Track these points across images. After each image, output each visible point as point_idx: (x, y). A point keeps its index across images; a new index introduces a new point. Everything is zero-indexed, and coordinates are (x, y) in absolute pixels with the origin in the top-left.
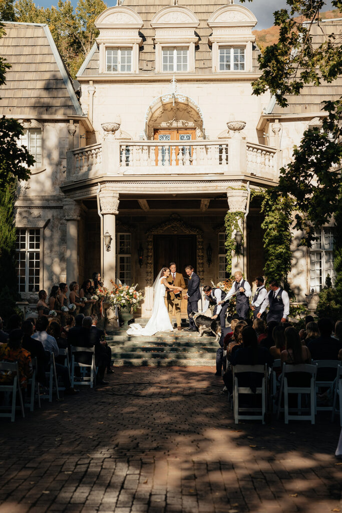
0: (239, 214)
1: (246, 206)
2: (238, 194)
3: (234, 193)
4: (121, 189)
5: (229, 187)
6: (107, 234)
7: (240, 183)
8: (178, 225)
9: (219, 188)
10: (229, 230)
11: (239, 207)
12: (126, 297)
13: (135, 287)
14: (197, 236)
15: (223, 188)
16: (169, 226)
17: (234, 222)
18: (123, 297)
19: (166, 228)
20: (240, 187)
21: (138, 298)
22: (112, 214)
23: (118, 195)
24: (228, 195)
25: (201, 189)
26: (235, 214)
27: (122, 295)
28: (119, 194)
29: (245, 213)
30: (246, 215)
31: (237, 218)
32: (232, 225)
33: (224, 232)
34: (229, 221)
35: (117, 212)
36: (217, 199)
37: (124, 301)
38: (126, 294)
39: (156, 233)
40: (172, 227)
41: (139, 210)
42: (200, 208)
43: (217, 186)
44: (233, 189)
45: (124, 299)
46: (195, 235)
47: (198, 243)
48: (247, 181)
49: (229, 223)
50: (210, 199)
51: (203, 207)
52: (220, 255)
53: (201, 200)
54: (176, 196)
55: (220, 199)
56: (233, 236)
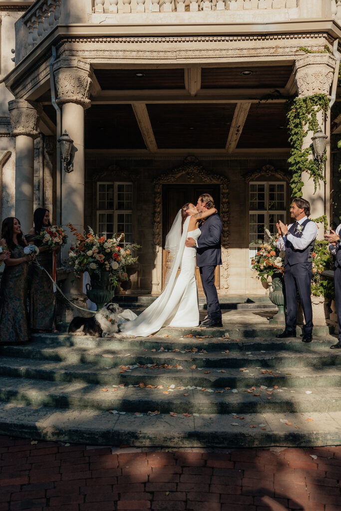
0: (320, 99)
1: (331, 88)
2: (318, 60)
3: (311, 58)
4: (93, 54)
5: (302, 49)
6: (66, 137)
7: (322, 41)
8: (195, 171)
9: (280, 51)
10: (296, 134)
11: (320, 86)
12: (97, 256)
13: (119, 239)
14: (221, 186)
15: (287, 50)
16: (184, 172)
17: (309, 116)
18: (92, 257)
19: (180, 174)
20: (322, 48)
21: (123, 261)
22: (77, 102)
23: (88, 67)
24: (297, 65)
25: (245, 52)
26: (312, 99)
27: (90, 253)
28: (91, 65)
29: (330, 100)
30: (331, 104)
31: (316, 108)
32: (303, 122)
33: (257, 180)
34: (297, 116)
35: (87, 100)
36: (263, 101)
37: (93, 266)
38: (97, 251)
39: (166, 182)
40: (188, 174)
41: (143, 151)
42: (227, 147)
43: (277, 47)
44: (307, 51)
45: (93, 262)
46: (218, 185)
47: (222, 196)
48: (335, 39)
49: (297, 121)
50: (251, 101)
51: (233, 138)
52: (251, 212)
53: (235, 105)
54: (196, 95)
55: (270, 101)
56: (307, 142)
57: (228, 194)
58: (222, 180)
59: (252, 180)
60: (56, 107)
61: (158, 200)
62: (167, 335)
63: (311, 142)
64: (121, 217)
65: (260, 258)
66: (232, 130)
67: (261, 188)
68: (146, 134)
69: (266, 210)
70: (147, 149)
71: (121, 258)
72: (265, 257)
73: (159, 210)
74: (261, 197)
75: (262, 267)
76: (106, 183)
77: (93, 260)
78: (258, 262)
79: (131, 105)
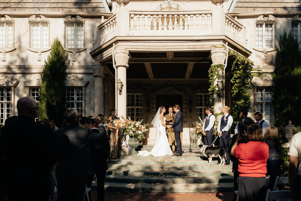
0: (220, 66)
1: (225, 61)
2: (220, 51)
3: (217, 50)
4: (130, 47)
5: (213, 46)
6: (119, 81)
7: (221, 43)
8: (171, 89)
9: (205, 46)
10: (212, 79)
11: (220, 60)
12: (133, 129)
13: (141, 122)
14: (183, 95)
15: (208, 46)
16: (166, 89)
17: (216, 73)
18: (131, 129)
19: (164, 90)
20: (221, 46)
21: (143, 130)
22: (124, 66)
23: (128, 52)
24: (212, 52)
25: (191, 47)
26: (217, 66)
27: (130, 128)
28: (129, 51)
29: (224, 66)
30: (225, 68)
31: (219, 69)
32: (214, 75)
33: (199, 93)
34: (212, 72)
35: (128, 65)
36: (199, 62)
37: (131, 133)
38: (133, 127)
39: (158, 93)
40: (168, 90)
41: (148, 79)
42: (185, 78)
43: (203, 45)
44: (215, 47)
45: (132, 131)
46: (182, 95)
47: (183, 100)
48: (227, 42)
49: (212, 74)
50: (194, 62)
51: (188, 74)
52: (197, 107)
53: (188, 63)
54: (171, 60)
55: (202, 62)
56: (215, 83)
57: (186, 99)
58: (183, 93)
59: (197, 93)
60: (115, 68)
61: (154, 102)
62: (160, 159)
63: (217, 83)
64: (137, 110)
65: (197, 129)
66: (187, 72)
67: (201, 96)
68: (149, 73)
69: (203, 106)
70: (149, 78)
71: (142, 129)
72: (199, 129)
73: (155, 106)
74: (201, 100)
75: (198, 133)
76: (131, 94)
77: (131, 130)
78: (196, 131)
79: (144, 63)
